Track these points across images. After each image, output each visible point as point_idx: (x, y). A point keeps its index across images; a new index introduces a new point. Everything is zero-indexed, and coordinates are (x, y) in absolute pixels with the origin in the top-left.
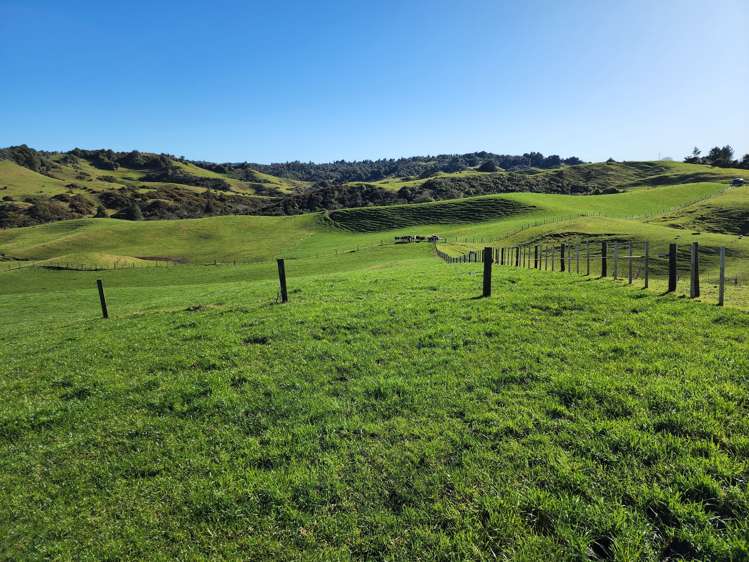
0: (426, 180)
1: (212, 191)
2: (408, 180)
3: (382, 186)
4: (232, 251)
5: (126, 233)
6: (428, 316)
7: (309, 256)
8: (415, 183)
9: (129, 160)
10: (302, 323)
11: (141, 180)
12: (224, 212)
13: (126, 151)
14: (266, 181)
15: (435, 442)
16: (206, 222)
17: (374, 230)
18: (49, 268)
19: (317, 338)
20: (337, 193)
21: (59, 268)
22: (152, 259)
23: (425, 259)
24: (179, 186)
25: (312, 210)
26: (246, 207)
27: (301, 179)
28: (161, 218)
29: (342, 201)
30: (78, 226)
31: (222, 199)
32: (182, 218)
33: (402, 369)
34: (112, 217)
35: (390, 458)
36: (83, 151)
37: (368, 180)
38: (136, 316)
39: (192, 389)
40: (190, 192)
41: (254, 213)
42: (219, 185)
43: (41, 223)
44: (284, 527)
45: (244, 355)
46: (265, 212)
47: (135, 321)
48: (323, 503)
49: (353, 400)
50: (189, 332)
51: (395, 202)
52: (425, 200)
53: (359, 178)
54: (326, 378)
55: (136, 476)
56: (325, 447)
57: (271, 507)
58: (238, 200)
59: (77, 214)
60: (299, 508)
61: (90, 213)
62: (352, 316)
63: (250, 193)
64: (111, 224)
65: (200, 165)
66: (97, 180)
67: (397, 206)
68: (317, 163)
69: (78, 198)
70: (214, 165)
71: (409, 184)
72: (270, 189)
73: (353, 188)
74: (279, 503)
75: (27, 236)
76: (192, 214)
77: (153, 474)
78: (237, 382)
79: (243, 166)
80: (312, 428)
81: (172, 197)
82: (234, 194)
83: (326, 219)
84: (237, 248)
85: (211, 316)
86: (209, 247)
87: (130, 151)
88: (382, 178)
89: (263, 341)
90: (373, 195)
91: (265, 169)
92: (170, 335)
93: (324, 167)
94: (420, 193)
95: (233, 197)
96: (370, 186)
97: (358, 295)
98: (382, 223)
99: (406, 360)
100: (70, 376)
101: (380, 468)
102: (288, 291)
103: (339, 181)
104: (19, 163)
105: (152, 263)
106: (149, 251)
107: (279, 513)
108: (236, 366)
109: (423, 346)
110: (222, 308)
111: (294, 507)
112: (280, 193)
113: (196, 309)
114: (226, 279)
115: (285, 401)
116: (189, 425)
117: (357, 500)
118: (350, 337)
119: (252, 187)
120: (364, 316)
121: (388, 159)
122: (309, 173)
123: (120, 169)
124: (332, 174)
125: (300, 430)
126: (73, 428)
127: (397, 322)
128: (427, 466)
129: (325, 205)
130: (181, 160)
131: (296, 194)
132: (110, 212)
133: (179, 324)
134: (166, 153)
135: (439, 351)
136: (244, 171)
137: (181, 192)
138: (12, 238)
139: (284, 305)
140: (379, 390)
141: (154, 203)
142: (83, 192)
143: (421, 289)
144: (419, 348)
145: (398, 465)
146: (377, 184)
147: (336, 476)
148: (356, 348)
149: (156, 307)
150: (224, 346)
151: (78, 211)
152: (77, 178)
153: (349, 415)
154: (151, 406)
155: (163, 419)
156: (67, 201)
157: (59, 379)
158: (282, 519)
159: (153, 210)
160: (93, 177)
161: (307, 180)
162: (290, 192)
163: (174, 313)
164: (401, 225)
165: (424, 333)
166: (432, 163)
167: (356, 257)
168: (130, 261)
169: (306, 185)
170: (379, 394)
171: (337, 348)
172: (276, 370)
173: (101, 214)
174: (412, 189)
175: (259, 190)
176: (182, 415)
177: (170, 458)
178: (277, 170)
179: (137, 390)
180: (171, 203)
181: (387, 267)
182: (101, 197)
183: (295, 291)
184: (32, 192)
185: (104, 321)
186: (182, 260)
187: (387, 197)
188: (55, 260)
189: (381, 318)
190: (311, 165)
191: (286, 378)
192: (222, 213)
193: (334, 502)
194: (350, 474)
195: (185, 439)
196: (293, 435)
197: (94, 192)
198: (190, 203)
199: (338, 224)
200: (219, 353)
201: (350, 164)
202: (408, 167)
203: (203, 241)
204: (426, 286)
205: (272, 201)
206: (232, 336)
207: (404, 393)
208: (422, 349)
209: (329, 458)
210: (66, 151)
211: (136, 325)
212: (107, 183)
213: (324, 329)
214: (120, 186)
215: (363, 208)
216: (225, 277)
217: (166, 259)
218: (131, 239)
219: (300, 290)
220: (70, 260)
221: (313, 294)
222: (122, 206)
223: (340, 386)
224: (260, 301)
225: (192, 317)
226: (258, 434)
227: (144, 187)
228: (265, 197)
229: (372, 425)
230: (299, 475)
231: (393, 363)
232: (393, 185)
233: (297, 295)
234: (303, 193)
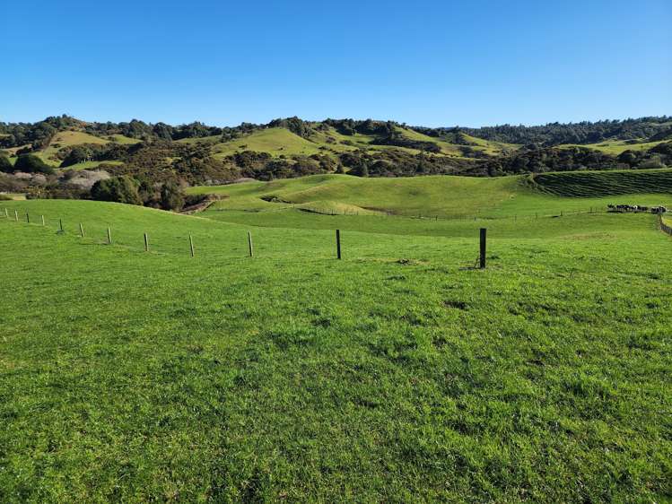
0: (658, 143)
1: (425, 153)
2: (633, 142)
3: (599, 149)
4: (435, 207)
5: (355, 187)
6: (646, 310)
7: (507, 217)
8: (642, 146)
9: (364, 127)
10: (498, 294)
11: (371, 143)
12: (433, 172)
13: (362, 120)
14: (474, 144)
15: (641, 461)
16: (417, 180)
17: (584, 195)
18: (303, 210)
19: (512, 312)
20: (545, 155)
21: (309, 211)
22: (371, 209)
23: (645, 233)
24: (398, 148)
25: (516, 172)
26: (451, 167)
27: (509, 142)
28: (381, 175)
29: (550, 164)
30: (323, 179)
31: (432, 160)
32: (397, 176)
33: (607, 369)
34: (347, 173)
35: (586, 461)
36: (333, 121)
37: (583, 142)
38: (359, 261)
39: (401, 339)
40: (407, 154)
41: (459, 174)
42: (432, 148)
43: (301, 176)
44: (477, 493)
45: (445, 317)
46: (469, 173)
47: (359, 265)
48: (514, 485)
49: (549, 389)
50: (399, 284)
51: (614, 167)
52: (652, 166)
53: (573, 140)
54: (520, 357)
55: (361, 404)
56: (518, 430)
57: (466, 471)
58: (446, 161)
59: (323, 170)
60: (492, 482)
61: (332, 169)
62: (552, 296)
63: (458, 155)
64: (346, 179)
65: (418, 130)
66: (341, 144)
67: (617, 171)
68: (527, 126)
69: (325, 158)
70: (429, 129)
71: (635, 148)
72: (477, 151)
73: (564, 151)
74: (474, 469)
75: (292, 185)
76: (406, 173)
77: (373, 406)
78: (439, 342)
79: (455, 130)
80: (506, 406)
81: (392, 157)
82: (443, 156)
83: (529, 182)
84: (440, 205)
85: (417, 272)
86: (416, 202)
87: (365, 120)
88: (601, 140)
89: (461, 306)
90: (587, 159)
91: (474, 133)
92: (385, 285)
93: (534, 130)
94: (648, 157)
95: (442, 158)
96: (583, 149)
97: (559, 271)
98: (594, 188)
99: (613, 358)
100: (318, 307)
101: (575, 470)
102: (487, 255)
103: (551, 144)
104: (291, 130)
105: (371, 212)
106: (370, 203)
107: (472, 478)
108: (438, 326)
109: (636, 347)
110: (426, 265)
111: (486, 479)
112: (486, 156)
113: (405, 262)
114: (428, 232)
115: (480, 371)
116: (400, 372)
117: (548, 494)
118: (549, 318)
119: (461, 149)
120: (566, 298)
121: (611, 120)
122: (518, 136)
123: (356, 134)
124: (542, 136)
125: (494, 404)
126: (319, 349)
127: (605, 312)
128: (630, 484)
129: (531, 167)
130: (403, 126)
131: (501, 156)
132: (346, 169)
133: (392, 276)
134: (391, 120)
135: (655, 355)
136: (455, 134)
137: (399, 153)
138: (283, 186)
139: (482, 271)
140: (579, 385)
141: (377, 163)
142: (329, 153)
143: (638, 275)
144: (630, 347)
145: (595, 473)
146: (593, 147)
147: (528, 462)
148: (555, 333)
149: (374, 255)
150: (428, 305)
151: (324, 168)
152: (328, 142)
153: (544, 404)
154: (372, 346)
155: (380, 360)
156: (318, 160)
157: (311, 307)
158: (474, 485)
159: (377, 169)
160: (338, 142)
161: (514, 143)
162: (496, 154)
163: (387, 263)
164: (618, 192)
165: (638, 332)
166: (668, 124)
167: (559, 223)
168: (356, 209)
169: (514, 147)
170: (578, 390)
171: (533, 328)
172: (473, 338)
173: (339, 171)
174: (638, 154)
175: (466, 152)
176: (394, 360)
177: (385, 396)
178: (486, 134)
179: (361, 329)
180: (390, 163)
181: (594, 237)
182: (341, 158)
183: (493, 258)
184: (297, 153)
185: (339, 261)
186: (393, 212)
187: (604, 160)
188: (306, 205)
189: (585, 303)
190: (521, 128)
191: (482, 347)
192: (431, 173)
193: (524, 487)
194: (542, 464)
195: (396, 382)
196: (488, 408)
197: (337, 153)
198: (405, 164)
199: (543, 187)
200: (423, 310)
201: (564, 126)
202: (635, 129)
203: (412, 196)
204: (645, 272)
205: (477, 162)
206: (435, 296)
207: (608, 396)
208: (634, 350)
209: (521, 441)
210: (321, 121)
211: (359, 271)
212: (346, 146)
213: (521, 304)
214: (355, 148)
215: (573, 172)
216: (427, 230)
217: (382, 210)
218: (357, 191)
219: (497, 258)
220: (316, 206)
221: (511, 264)
222: (354, 164)
223: (535, 370)
224: (460, 264)
225: (402, 270)
226: (455, 397)
227: (371, 149)
228: (472, 159)
229: (569, 421)
230: (492, 449)
231: (595, 358)
232: (614, 148)
233: (495, 263)
234: (508, 156)
